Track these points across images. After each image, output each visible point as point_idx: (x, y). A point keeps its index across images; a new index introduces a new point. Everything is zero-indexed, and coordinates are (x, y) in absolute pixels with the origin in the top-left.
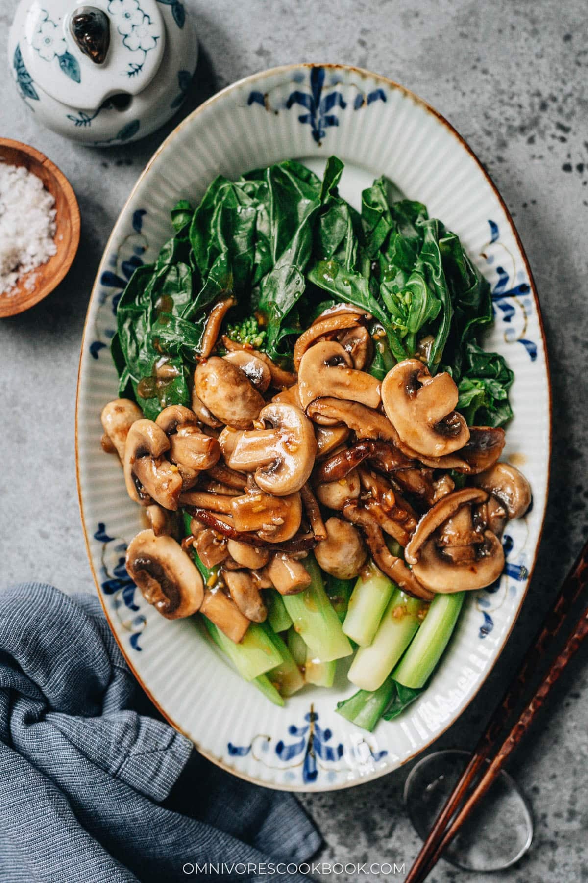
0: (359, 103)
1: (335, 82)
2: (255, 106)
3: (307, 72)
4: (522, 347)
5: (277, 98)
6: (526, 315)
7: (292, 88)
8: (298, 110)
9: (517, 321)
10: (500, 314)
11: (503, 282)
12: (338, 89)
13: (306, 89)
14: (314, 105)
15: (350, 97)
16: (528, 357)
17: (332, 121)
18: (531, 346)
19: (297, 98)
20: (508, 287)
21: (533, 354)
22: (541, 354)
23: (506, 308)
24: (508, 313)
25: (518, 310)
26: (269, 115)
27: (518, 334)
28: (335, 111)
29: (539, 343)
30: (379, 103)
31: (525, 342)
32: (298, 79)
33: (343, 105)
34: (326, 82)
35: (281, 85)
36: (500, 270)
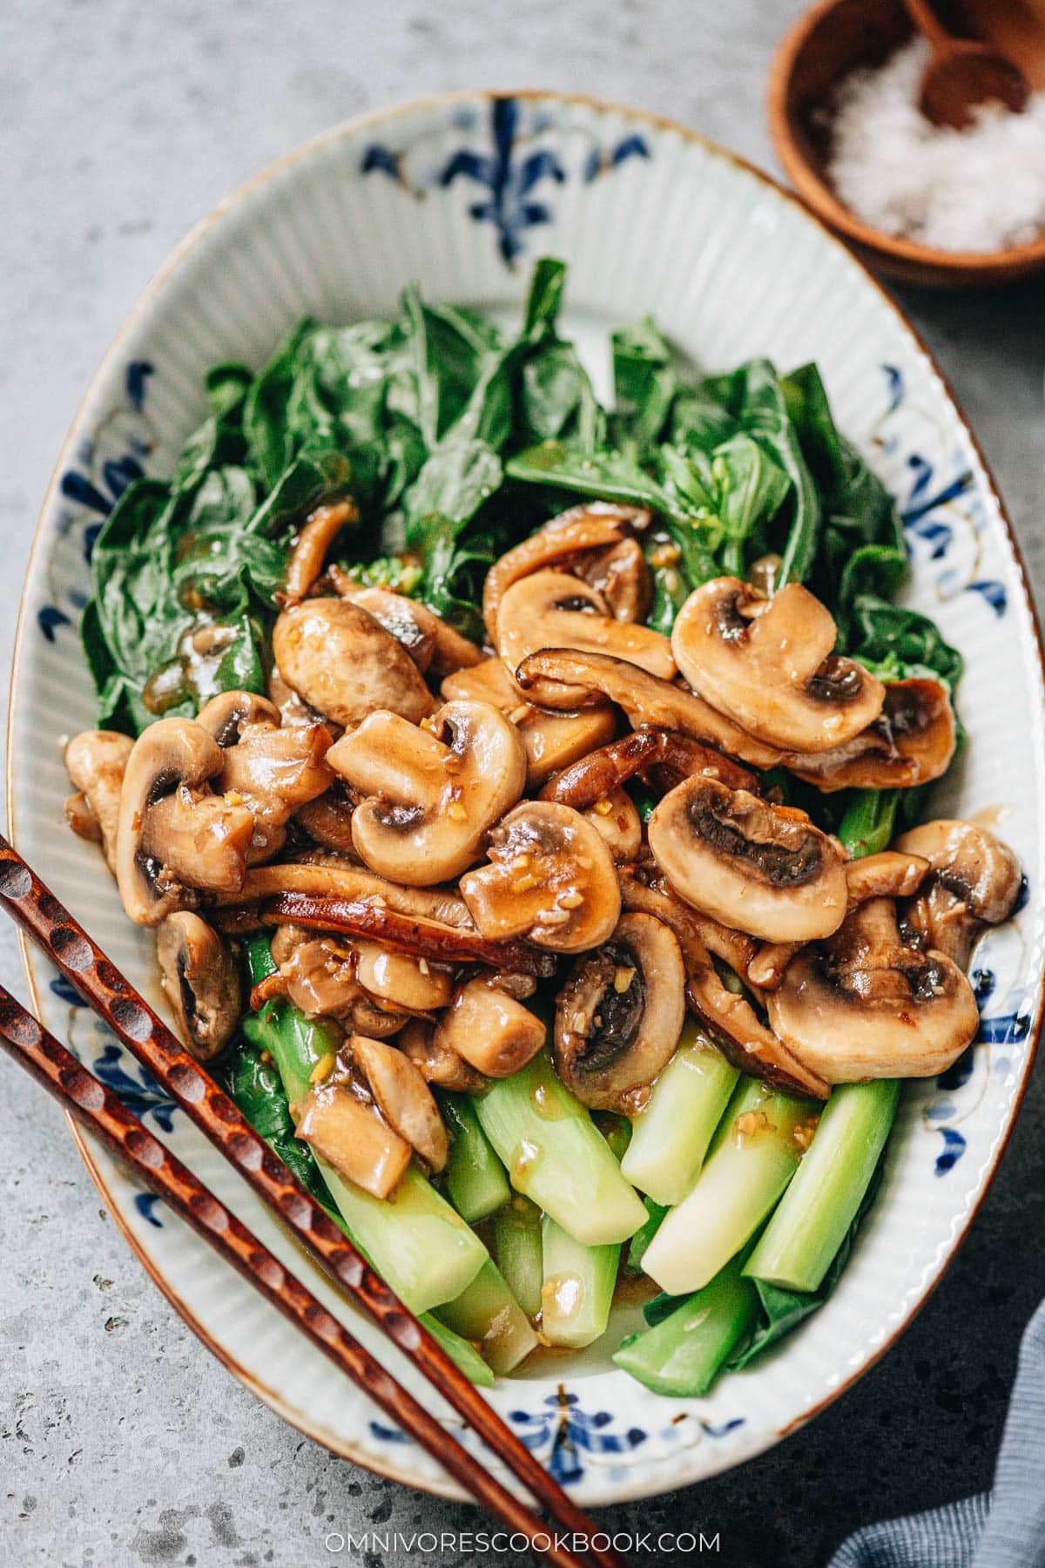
0: (594, 168)
1: (542, 126)
2: (378, 179)
3: (483, 110)
4: (977, 598)
5: (423, 162)
6: (977, 533)
7: (453, 143)
8: (469, 191)
9: (960, 552)
10: (923, 548)
11: (922, 483)
12: (548, 142)
13: (482, 144)
14: (500, 180)
15: (573, 157)
16: (989, 612)
17: (536, 215)
18: (993, 591)
19: (464, 164)
20: (935, 488)
21: (999, 604)
22: (1017, 597)
23: (933, 532)
24: (939, 540)
25: (961, 529)
26: (405, 200)
27: (965, 576)
28: (544, 191)
29: (1010, 577)
30: (633, 164)
31: (980, 587)
32: (464, 122)
33: (559, 176)
34: (523, 127)
35: (431, 135)
36: (915, 462)
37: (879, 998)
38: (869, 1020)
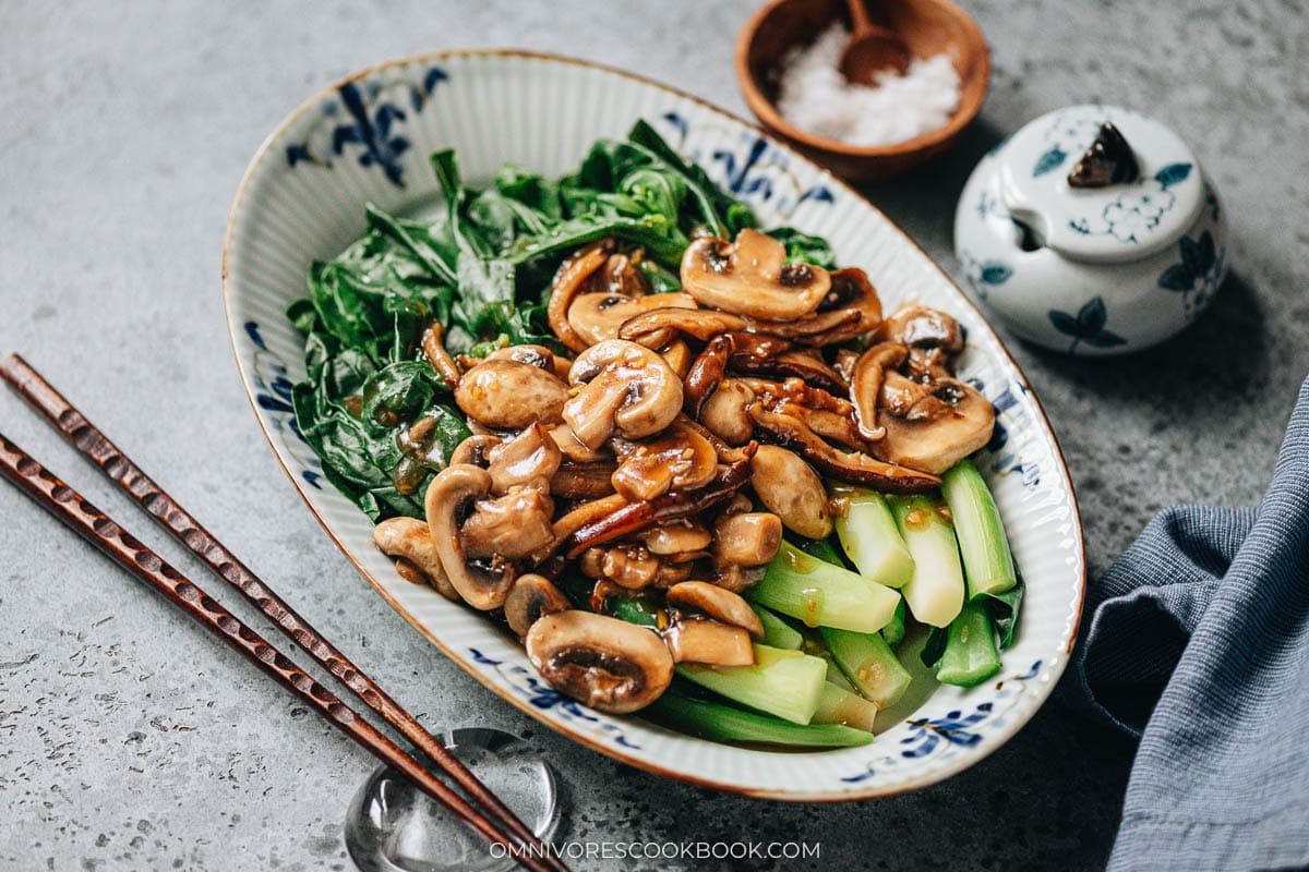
0: (419, 101)
1: (375, 91)
2: (301, 166)
3: (336, 97)
4: (809, 203)
5: (320, 144)
6: (784, 169)
7: (330, 125)
8: (353, 151)
9: (782, 186)
10: (755, 199)
11: (731, 165)
12: (384, 98)
13: (348, 119)
14: (367, 134)
15: (402, 99)
16: (824, 206)
17: (400, 145)
18: (817, 193)
19: (342, 137)
20: (741, 162)
21: (826, 196)
22: (837, 188)
23: (756, 186)
24: (763, 188)
25: (772, 173)
26: (323, 172)
27: (793, 196)
28: (397, 129)
29: (825, 179)
30: (441, 88)
31: (805, 197)
32: (330, 110)
33: (401, 116)
34: (365, 97)
35: (315, 127)
36: (718, 156)
37: (935, 413)
38: (939, 426)
